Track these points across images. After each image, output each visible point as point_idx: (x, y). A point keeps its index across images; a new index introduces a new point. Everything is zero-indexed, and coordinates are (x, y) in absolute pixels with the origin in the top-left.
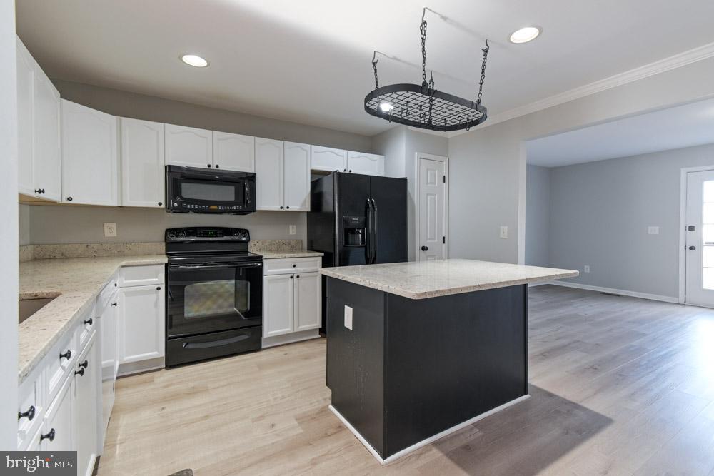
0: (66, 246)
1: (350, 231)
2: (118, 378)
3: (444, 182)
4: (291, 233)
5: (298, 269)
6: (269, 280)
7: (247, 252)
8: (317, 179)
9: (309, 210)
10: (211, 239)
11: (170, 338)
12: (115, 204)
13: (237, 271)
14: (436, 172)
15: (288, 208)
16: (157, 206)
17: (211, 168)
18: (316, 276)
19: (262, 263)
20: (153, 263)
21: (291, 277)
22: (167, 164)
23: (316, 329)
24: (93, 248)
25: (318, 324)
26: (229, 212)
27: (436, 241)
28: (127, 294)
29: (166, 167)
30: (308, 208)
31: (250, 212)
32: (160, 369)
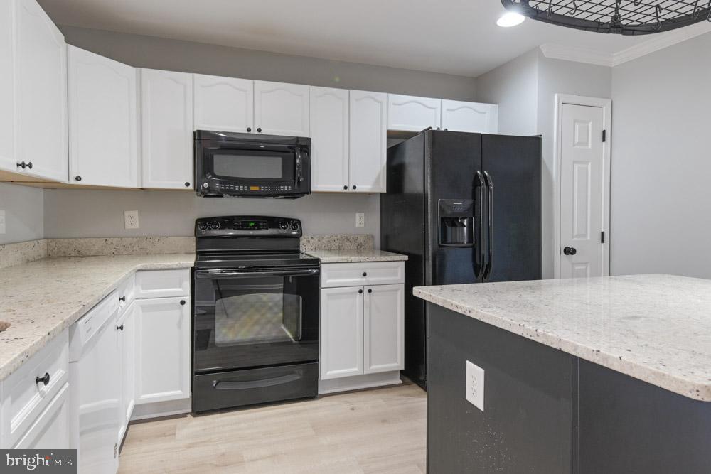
0: (82, 241)
1: (450, 222)
2: (131, 423)
3: (604, 140)
4: (357, 225)
5: (370, 279)
6: (328, 295)
7: (298, 252)
8: (397, 144)
9: (384, 191)
10: (251, 232)
11: (197, 373)
12: (135, 185)
13: (286, 280)
14: (590, 125)
15: (355, 188)
16: (184, 187)
17: (252, 132)
18: (396, 290)
19: (319, 269)
20: (175, 267)
21: (360, 292)
22: (195, 130)
23: (396, 371)
24: (112, 243)
25: (398, 363)
26: (275, 195)
27: (589, 238)
28: (144, 308)
29: (194, 133)
30: (383, 188)
31: (303, 194)
32: (184, 415)
